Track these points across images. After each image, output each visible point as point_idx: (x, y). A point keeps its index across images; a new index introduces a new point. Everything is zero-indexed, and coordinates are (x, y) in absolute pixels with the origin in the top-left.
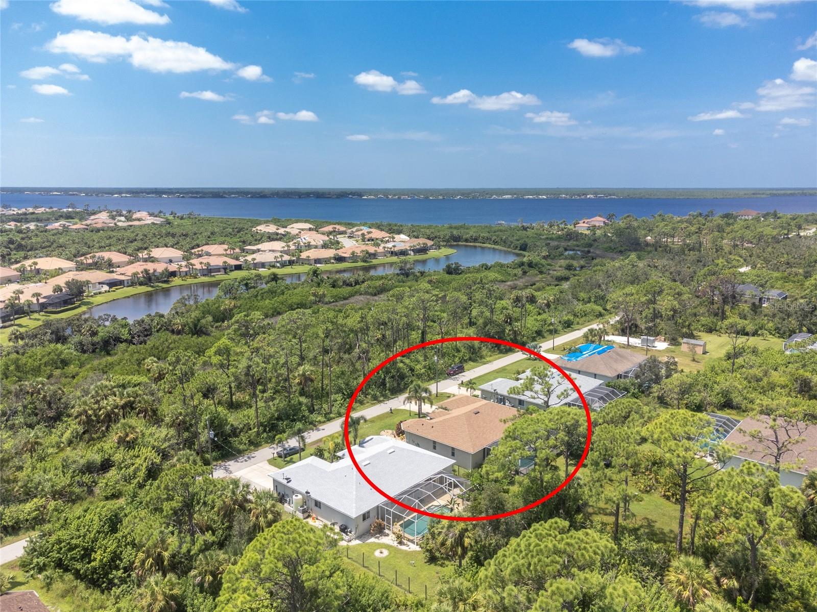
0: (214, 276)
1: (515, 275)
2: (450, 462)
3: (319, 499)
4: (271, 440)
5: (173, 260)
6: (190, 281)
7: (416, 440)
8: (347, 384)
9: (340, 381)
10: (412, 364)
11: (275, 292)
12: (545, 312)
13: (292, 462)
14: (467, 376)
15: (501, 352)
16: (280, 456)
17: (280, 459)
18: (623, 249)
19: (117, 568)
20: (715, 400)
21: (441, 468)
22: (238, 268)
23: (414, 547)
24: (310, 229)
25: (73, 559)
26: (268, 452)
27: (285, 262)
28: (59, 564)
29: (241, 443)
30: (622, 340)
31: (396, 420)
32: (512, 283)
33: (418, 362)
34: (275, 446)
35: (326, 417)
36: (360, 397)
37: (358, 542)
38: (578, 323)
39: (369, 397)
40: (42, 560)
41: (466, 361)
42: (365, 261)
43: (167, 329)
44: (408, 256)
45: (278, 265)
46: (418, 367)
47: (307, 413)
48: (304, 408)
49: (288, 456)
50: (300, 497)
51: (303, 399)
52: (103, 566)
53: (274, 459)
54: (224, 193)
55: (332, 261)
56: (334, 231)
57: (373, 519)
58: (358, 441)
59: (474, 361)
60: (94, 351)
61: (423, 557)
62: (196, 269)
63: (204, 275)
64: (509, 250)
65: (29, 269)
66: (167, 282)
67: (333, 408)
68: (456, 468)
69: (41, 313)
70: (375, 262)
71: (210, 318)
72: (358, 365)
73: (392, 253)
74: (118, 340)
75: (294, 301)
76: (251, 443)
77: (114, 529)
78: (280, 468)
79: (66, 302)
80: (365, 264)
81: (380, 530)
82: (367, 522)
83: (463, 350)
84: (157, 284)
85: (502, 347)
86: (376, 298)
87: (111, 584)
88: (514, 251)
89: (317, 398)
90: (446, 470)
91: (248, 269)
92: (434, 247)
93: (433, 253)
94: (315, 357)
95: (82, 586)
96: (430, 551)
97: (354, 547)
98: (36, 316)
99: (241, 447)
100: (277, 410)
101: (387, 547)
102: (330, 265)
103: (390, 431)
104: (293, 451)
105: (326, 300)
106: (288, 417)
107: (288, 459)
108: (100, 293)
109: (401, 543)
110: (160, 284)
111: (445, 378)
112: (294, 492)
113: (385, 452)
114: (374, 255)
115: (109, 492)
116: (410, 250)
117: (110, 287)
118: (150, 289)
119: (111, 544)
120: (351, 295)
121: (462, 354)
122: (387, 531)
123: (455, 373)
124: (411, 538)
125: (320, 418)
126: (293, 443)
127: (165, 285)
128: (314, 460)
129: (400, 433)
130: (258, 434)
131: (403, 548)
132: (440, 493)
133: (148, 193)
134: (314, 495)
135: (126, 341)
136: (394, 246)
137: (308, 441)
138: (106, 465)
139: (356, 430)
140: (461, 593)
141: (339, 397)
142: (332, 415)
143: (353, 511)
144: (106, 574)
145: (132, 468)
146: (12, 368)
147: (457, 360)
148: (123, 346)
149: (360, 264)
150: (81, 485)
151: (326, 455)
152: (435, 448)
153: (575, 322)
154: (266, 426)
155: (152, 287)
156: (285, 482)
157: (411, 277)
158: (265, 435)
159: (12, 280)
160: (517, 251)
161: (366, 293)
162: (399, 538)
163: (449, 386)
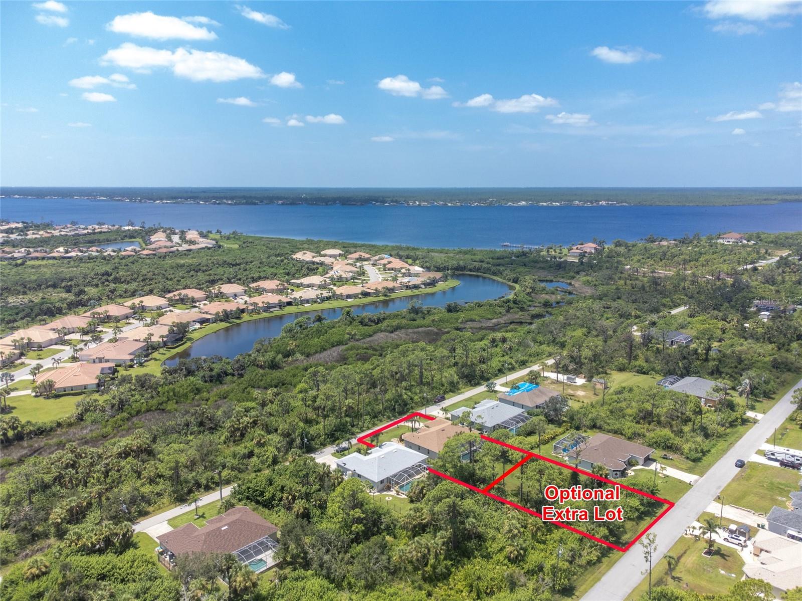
0: (272, 312)
1: (500, 313)
2: (425, 457)
3: (359, 473)
4: (332, 442)
5: (238, 294)
6: (256, 317)
7: (410, 445)
8: (373, 410)
9: (369, 408)
10: (412, 396)
11: (321, 331)
12: (508, 354)
13: (344, 455)
14: (446, 403)
15: (472, 385)
16: (337, 452)
17: (337, 454)
18: (597, 283)
19: (275, 500)
20: (588, 423)
21: (420, 460)
22: (289, 304)
23: (404, 496)
24: (340, 255)
25: (256, 495)
26: (331, 449)
27: (324, 297)
28: (248, 498)
29: (316, 444)
30: (553, 376)
31: (400, 432)
32: (496, 320)
33: (416, 394)
34: (335, 446)
35: (360, 430)
36: (380, 417)
37: (378, 493)
38: (531, 362)
39: (385, 417)
40: (240, 496)
41: (447, 392)
42: (386, 296)
43: (254, 365)
44: (421, 290)
45: (319, 300)
46: (416, 397)
47: (350, 427)
48: (349, 424)
49: (341, 452)
50: (351, 472)
51: (348, 419)
52: (269, 498)
53: (334, 453)
54: (255, 198)
55: (360, 296)
56: (360, 258)
57: (385, 483)
58: (378, 444)
59: (453, 392)
60: (211, 381)
61: (407, 501)
62: (259, 307)
63: (265, 311)
64: (504, 281)
65: (138, 306)
66: (239, 318)
67: (365, 424)
68: (429, 460)
69: (165, 348)
70: (393, 296)
71: (280, 356)
72: (380, 397)
73: (407, 287)
74: (226, 374)
75: (335, 339)
76: (321, 444)
77: (271, 484)
78: (339, 458)
79: (177, 340)
80: (385, 298)
81: (389, 488)
82: (383, 485)
83: (446, 385)
84: (232, 320)
85: (472, 382)
86: (392, 335)
87: (273, 507)
88: (507, 283)
89: (355, 417)
90: (423, 461)
91: (297, 305)
92: (442, 279)
93: (441, 286)
94: (352, 388)
95: (260, 507)
96: (411, 497)
97: (377, 496)
98: (161, 350)
99: (317, 446)
100: (334, 426)
101: (392, 496)
102: (357, 300)
103: (396, 439)
104: (345, 449)
105: (357, 337)
106: (340, 430)
107: (342, 453)
108: (195, 330)
109: (398, 494)
110: (235, 320)
111: (433, 405)
112: (347, 470)
113: (392, 451)
114: (392, 290)
115: (256, 468)
116: (422, 284)
117: (201, 325)
118: (228, 325)
119: (271, 490)
120: (375, 333)
121: (445, 387)
122: (392, 489)
123: (440, 401)
124: (403, 492)
125: (357, 430)
126: (345, 444)
127: (238, 321)
128: (356, 454)
129: (401, 440)
130: (325, 439)
131: (399, 496)
132: (418, 473)
133: (186, 199)
134: (357, 472)
135: (230, 374)
136: (409, 282)
137: (352, 443)
138: (251, 454)
139: (378, 439)
140: (418, 509)
141: (368, 417)
142: (364, 429)
143: (376, 478)
144: (271, 502)
145: (266, 457)
146: (171, 394)
147: (441, 392)
148: (229, 377)
149: (382, 298)
150: (243, 464)
151: (362, 451)
152: (419, 449)
153: (530, 361)
154: (328, 435)
155: (229, 323)
156: (343, 465)
157: (420, 315)
158: (328, 440)
159: (129, 316)
160: (510, 283)
161: (385, 331)
162: (398, 493)
163: (434, 411)
